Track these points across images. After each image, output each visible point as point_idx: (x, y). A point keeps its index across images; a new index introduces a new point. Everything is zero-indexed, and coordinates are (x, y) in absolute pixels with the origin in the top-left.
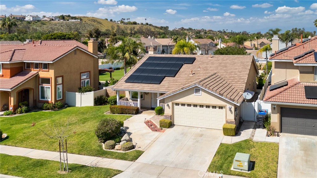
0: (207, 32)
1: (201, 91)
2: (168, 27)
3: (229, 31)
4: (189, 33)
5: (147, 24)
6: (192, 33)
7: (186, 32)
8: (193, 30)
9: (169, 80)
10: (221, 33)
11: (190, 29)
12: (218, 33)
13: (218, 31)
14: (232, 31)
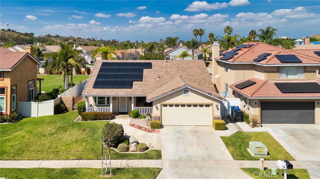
0: (76, 39)
1: (189, 92)
2: (33, 34)
3: (99, 39)
4: (57, 40)
5: (9, 30)
6: (60, 41)
7: (53, 39)
8: (60, 37)
9: (139, 84)
10: (91, 40)
11: (58, 36)
12: (87, 41)
13: (87, 39)
14: (101, 39)
